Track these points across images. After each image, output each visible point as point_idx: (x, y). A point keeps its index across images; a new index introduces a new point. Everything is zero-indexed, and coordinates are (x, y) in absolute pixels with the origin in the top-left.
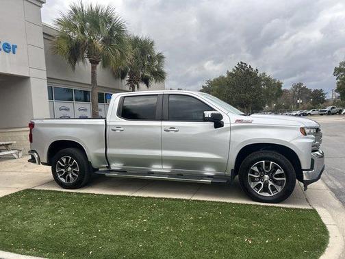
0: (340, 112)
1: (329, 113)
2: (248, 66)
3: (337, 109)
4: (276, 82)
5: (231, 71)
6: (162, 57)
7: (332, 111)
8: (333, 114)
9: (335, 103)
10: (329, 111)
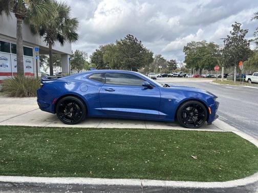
0: (185, 76)
1: (179, 76)
2: (134, 38)
3: (183, 74)
4: (150, 52)
5: (119, 40)
6: (77, 22)
7: (181, 75)
8: (181, 77)
9: (182, 70)
10: (179, 75)
